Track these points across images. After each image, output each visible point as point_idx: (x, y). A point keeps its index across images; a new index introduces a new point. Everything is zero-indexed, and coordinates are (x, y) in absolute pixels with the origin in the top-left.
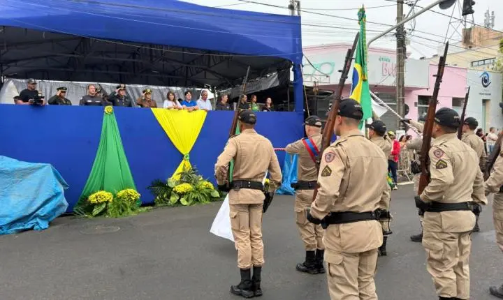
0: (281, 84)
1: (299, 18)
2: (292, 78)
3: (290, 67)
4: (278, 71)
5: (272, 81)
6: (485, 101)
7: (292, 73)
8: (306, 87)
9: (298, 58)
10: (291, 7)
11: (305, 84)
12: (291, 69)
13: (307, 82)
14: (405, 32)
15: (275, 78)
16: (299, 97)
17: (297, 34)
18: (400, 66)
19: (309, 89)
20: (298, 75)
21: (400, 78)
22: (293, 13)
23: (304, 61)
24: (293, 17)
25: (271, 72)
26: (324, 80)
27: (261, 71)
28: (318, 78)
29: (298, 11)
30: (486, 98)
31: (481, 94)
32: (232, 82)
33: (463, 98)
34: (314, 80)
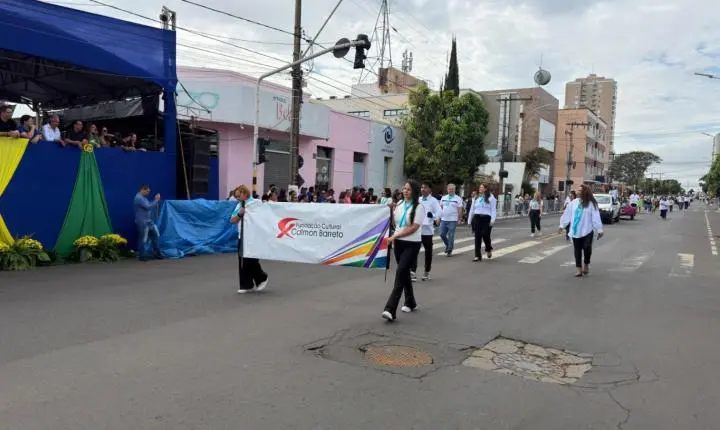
0: (146, 113)
1: (173, 34)
2: (161, 107)
3: (159, 93)
4: (144, 96)
5: (132, 106)
6: (387, 159)
7: (162, 103)
8: (180, 121)
9: (170, 83)
10: (164, 18)
11: (179, 117)
12: (161, 96)
13: (182, 114)
14: (302, 72)
15: (136, 106)
16: (170, 132)
18: (296, 112)
19: (184, 125)
20: (171, 106)
21: (295, 124)
22: (166, 24)
23: (178, 85)
24: (165, 32)
25: (132, 95)
26: (204, 116)
27: (117, 92)
28: (197, 112)
29: (174, 27)
30: (388, 155)
31: (384, 150)
32: (70, 100)
33: (365, 155)
34: (191, 114)
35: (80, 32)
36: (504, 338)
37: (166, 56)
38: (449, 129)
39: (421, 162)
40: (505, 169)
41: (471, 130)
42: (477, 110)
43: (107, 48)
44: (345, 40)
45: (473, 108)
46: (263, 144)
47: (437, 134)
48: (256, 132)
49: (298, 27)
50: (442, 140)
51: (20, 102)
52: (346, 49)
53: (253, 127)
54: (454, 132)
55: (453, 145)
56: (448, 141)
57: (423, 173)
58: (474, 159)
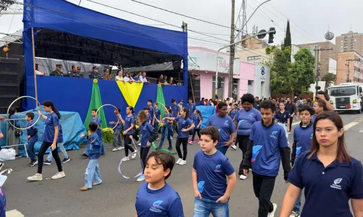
0: (174, 69)
1: (186, 33)
2: (182, 67)
4: (173, 61)
6: (262, 82)
7: (182, 63)
10: (183, 27)
11: (189, 70)
12: (182, 61)
13: (190, 68)
15: (169, 66)
16: (186, 77)
17: (186, 42)
18: (231, 63)
20: (186, 65)
21: (231, 69)
22: (183, 30)
23: (188, 57)
24: (183, 32)
25: (167, 61)
26: (197, 69)
27: (160, 60)
29: (186, 30)
30: (263, 80)
31: (261, 78)
33: (253, 81)
34: (192, 68)
37: (184, 44)
38: (296, 67)
39: (278, 83)
41: (307, 66)
44: (264, 31)
45: (307, 56)
46: (219, 80)
48: (217, 74)
49: (233, 25)
50: (293, 72)
51: (113, 65)
52: (264, 35)
53: (215, 73)
54: (299, 68)
55: (298, 75)
56: (295, 73)
57: (280, 89)
58: (308, 81)
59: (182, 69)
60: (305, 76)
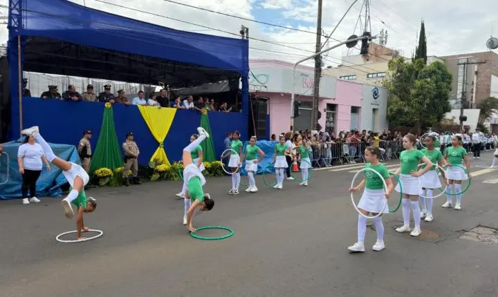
0: (231, 90)
1: (246, 42)
2: (240, 87)
3: (239, 78)
4: (229, 79)
5: (223, 86)
6: (374, 110)
7: (241, 83)
8: (250, 93)
9: (245, 71)
10: (242, 32)
11: (250, 91)
12: (240, 79)
13: (252, 89)
14: (321, 57)
15: (225, 86)
16: (245, 99)
17: (246, 53)
18: (317, 83)
19: (253, 94)
20: (246, 85)
21: (316, 90)
22: (243, 37)
23: (250, 73)
24: (243, 40)
25: (223, 80)
26: (264, 90)
27: (214, 77)
28: (259, 87)
29: (247, 37)
30: (375, 107)
32: (186, 83)
33: (359, 107)
34: (256, 89)
35: (199, 45)
36: (482, 226)
37: (243, 56)
38: (422, 88)
39: (400, 112)
40: (464, 115)
41: (439, 87)
42: (442, 73)
43: (213, 54)
44: (354, 36)
45: (440, 72)
46: (297, 105)
47: (413, 91)
48: (293, 98)
49: (319, 29)
50: (417, 95)
52: (355, 42)
53: (291, 94)
54: (427, 90)
55: (425, 99)
56: (421, 96)
57: (401, 119)
58: (441, 109)
59: (240, 90)
60: (436, 101)
